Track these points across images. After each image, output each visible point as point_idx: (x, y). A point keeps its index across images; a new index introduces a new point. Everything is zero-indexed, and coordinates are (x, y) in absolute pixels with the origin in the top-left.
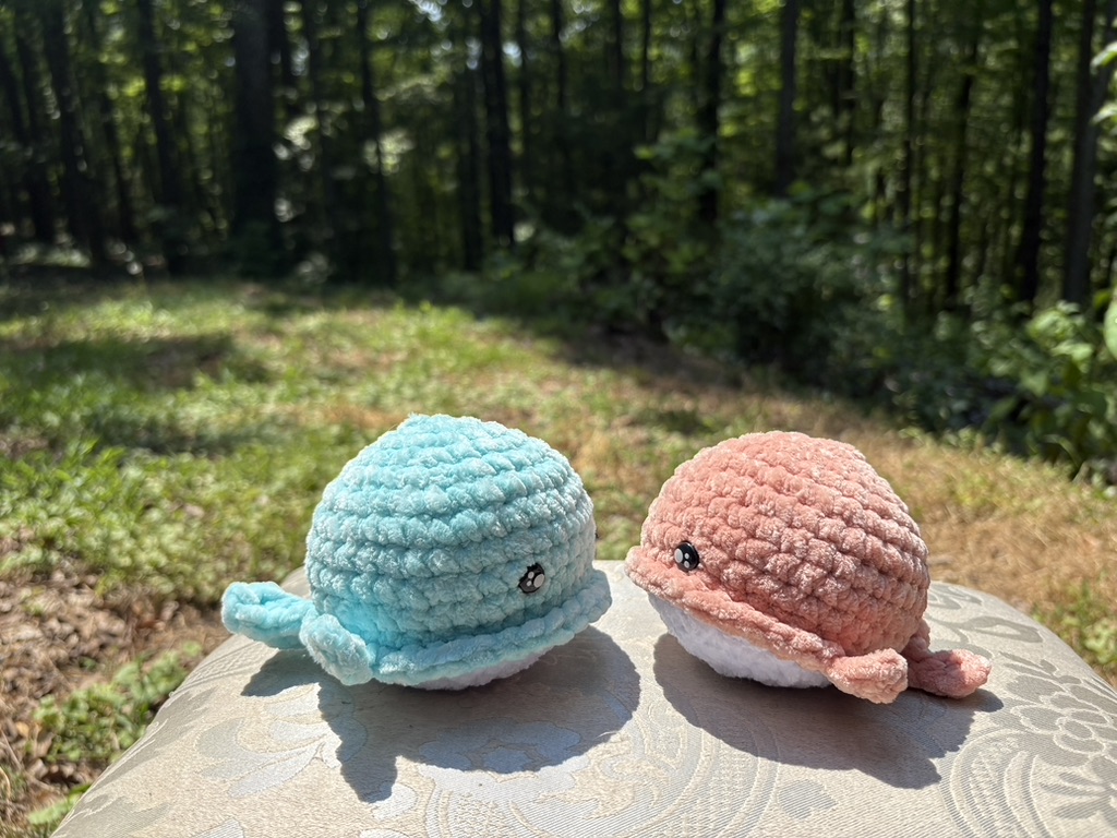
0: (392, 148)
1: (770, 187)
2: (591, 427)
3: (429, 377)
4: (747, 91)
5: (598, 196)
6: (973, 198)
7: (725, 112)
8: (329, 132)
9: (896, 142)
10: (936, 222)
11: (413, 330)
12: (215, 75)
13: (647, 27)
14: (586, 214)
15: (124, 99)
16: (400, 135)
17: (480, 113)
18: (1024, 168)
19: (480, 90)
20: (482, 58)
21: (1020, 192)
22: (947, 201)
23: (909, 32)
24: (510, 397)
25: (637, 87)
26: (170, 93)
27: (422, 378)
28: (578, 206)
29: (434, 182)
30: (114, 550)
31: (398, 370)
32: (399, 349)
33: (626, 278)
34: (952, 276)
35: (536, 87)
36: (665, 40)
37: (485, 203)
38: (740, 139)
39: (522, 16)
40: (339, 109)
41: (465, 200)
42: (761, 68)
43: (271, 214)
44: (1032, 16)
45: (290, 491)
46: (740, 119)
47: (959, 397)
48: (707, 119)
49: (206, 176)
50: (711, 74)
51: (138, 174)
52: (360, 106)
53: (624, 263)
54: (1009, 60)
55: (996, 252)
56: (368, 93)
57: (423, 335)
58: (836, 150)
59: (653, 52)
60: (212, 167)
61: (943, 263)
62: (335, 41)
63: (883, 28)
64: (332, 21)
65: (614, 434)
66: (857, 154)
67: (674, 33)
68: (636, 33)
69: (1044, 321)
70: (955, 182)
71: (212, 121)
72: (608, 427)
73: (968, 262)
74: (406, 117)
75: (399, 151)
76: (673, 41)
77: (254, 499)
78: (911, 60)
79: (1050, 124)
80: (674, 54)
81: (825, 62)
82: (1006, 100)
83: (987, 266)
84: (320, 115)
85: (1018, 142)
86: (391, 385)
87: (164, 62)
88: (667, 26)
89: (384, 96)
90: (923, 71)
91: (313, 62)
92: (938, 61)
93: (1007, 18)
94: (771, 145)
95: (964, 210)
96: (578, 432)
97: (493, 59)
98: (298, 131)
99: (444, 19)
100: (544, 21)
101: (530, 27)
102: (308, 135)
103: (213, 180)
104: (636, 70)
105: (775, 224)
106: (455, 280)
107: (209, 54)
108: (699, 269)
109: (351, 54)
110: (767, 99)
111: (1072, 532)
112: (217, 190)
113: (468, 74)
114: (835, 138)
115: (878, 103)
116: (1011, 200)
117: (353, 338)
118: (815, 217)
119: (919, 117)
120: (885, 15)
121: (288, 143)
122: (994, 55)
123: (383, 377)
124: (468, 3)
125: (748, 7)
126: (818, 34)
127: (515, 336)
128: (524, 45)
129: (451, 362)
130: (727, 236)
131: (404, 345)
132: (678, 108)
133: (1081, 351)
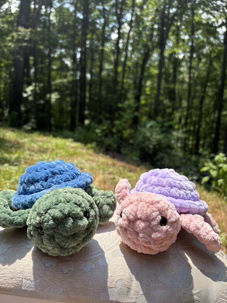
0: (54, 97)
1: (151, 117)
2: (99, 173)
3: (57, 156)
4: (148, 93)
5: (108, 115)
7: (142, 98)
8: (38, 91)
9: (185, 110)
10: (194, 131)
11: (54, 144)
12: (8, 72)
13: (124, 74)
14: (104, 119)
16: (56, 93)
17: (79, 91)
18: (216, 120)
19: (79, 85)
20: (81, 77)
21: (215, 125)
22: (197, 126)
23: (189, 84)
24: (78, 164)
25: (120, 88)
27: (55, 157)
28: (102, 117)
29: (65, 107)
31: (49, 153)
33: (112, 137)
34: (197, 146)
35: (94, 85)
36: (128, 78)
37: (77, 114)
38: (145, 105)
39: (92, 68)
40: (41, 85)
41: (72, 114)
42: (152, 88)
43: (19, 110)
44: (220, 83)
46: (146, 100)
47: (196, 175)
48: (137, 98)
49: (2, 98)
50: (139, 88)
53: (112, 133)
54: (214, 93)
55: (208, 140)
56: (49, 82)
57: (57, 146)
58: (169, 111)
59: (125, 81)
60: (4, 96)
61: (195, 142)
62: (42, 68)
63: (183, 82)
64: (42, 62)
65: (104, 176)
66: (175, 112)
67: (131, 76)
68: (121, 75)
69: (217, 158)
70: (199, 122)
71: (5, 84)
72: (103, 174)
73: (201, 142)
74: (59, 89)
75: (56, 98)
76: (130, 78)
78: (189, 91)
79: (223, 110)
80: (130, 81)
81: (168, 88)
82: (212, 103)
83: (206, 144)
84: (35, 86)
85: (215, 114)
86: (46, 158)
88: (129, 74)
89: (53, 83)
90: (192, 94)
91: (35, 73)
92: (196, 91)
93: (214, 83)
94: (153, 107)
95: (201, 129)
96: (95, 174)
97: (83, 77)
98: (29, 89)
99: (71, 66)
100: (98, 70)
101: (94, 71)
102: (32, 91)
103: (4, 100)
105: (151, 127)
106: (66, 132)
107: (7, 66)
108: (131, 136)
109: (46, 71)
110: (153, 96)
111: (218, 211)
112: (5, 102)
113: (76, 81)
114: (169, 107)
115: (181, 100)
116: (212, 128)
117: (37, 144)
118: (162, 126)
119: (190, 103)
120: (183, 79)
121: (26, 92)
122: (210, 92)
123: (44, 155)
124: (78, 63)
125: (150, 73)
126: (167, 80)
127: (81, 148)
128: (92, 74)
129: (63, 153)
130: (139, 128)
131: (51, 148)
132: (130, 95)
133: (225, 166)
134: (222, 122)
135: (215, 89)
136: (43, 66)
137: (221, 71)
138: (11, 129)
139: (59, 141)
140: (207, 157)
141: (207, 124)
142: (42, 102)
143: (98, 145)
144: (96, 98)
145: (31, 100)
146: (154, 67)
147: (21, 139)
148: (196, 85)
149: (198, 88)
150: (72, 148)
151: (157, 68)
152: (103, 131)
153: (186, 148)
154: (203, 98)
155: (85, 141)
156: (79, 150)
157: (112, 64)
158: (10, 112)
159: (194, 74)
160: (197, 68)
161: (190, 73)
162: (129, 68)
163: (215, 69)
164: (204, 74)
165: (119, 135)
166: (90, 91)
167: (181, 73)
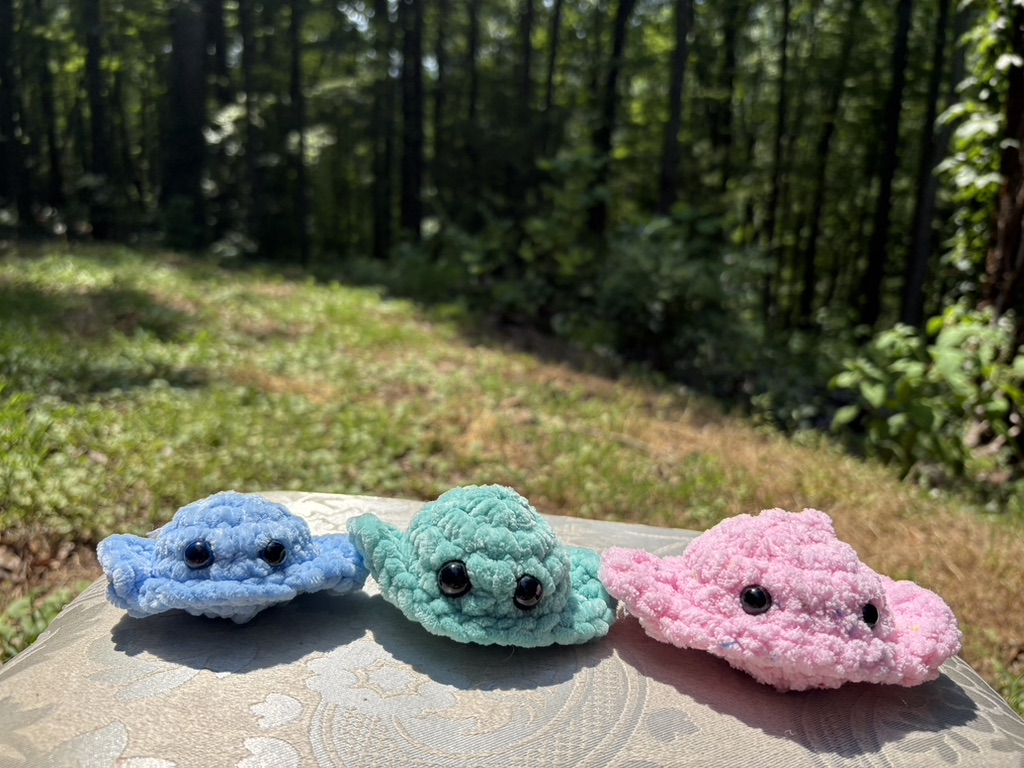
0: (315, 141)
1: (652, 205)
2: (481, 405)
3: (333, 349)
4: (638, 120)
5: (500, 201)
6: (828, 232)
7: (618, 137)
8: (257, 121)
9: (766, 177)
10: (796, 249)
11: (321, 306)
12: (152, 59)
13: (553, 56)
14: (488, 215)
15: (65, 74)
16: (321, 130)
17: (398, 119)
18: (872, 209)
19: (398, 97)
20: (404, 69)
21: (868, 228)
22: (805, 232)
23: (781, 82)
24: (408, 373)
25: (540, 107)
26: (107, 72)
27: (327, 350)
28: (481, 207)
29: (351, 176)
30: (16, 490)
31: (304, 341)
32: (307, 323)
33: (520, 276)
34: (806, 301)
35: (450, 98)
36: (566, 68)
37: (396, 199)
38: (630, 162)
39: (442, 36)
40: (270, 100)
41: (378, 196)
42: (650, 105)
43: (196, 191)
44: (886, 77)
45: (194, 445)
46: (630, 143)
47: (809, 402)
48: (601, 140)
49: (136, 151)
50: (608, 104)
51: (70, 144)
52: (287, 100)
53: (520, 263)
54: (866, 116)
55: (846, 279)
56: (295, 90)
57: (331, 311)
58: (712, 179)
59: (558, 78)
60: (142, 143)
61: (799, 287)
62: (268, 40)
63: (757, 77)
64: (268, 20)
65: (501, 413)
66: (731, 184)
67: (577, 62)
68: (543, 60)
69: (885, 340)
70: (813, 219)
71: (146, 100)
72: (497, 406)
73: (821, 287)
74: (329, 115)
75: (320, 145)
76: (576, 70)
77: (159, 450)
78: (782, 107)
79: (897, 172)
80: (575, 81)
81: (708, 100)
82: (860, 150)
83: (836, 292)
84: (248, 105)
85: (869, 185)
86: (297, 354)
87: (105, 43)
88: (571, 56)
89: (311, 93)
90: (791, 117)
91: (247, 57)
92: (804, 110)
93: (867, 78)
94: (656, 169)
95: (820, 242)
96: (469, 409)
97: (413, 70)
98: (228, 117)
99: (369, 31)
100: (461, 42)
101: (449, 47)
102: (237, 122)
103: (141, 156)
104: (541, 93)
105: (656, 238)
106: (363, 264)
107: (148, 38)
108: (588, 273)
109: (283, 52)
110: (655, 129)
111: (900, 526)
112: (145, 165)
113: (389, 81)
114: (712, 168)
115: (751, 142)
116: (859, 236)
117: (264, 309)
118: (693, 234)
119: (785, 157)
120: (760, 67)
121: (217, 128)
122: (851, 109)
123: (290, 347)
124: (393, 19)
125: (643, 47)
126: (703, 76)
127: (416, 319)
128: (442, 61)
129: (355, 338)
130: (613, 245)
131: (312, 319)
132: (577, 129)
133: (914, 369)
134: (893, 215)
135: (869, 101)
136: (271, 32)
137: (892, 34)
138: (171, 256)
139: (342, 297)
140: (844, 335)
141: (843, 224)
142: (274, 160)
143: (472, 308)
144: (460, 143)
145: (236, 156)
146: (658, 28)
147: (207, 291)
148: (806, 85)
149: (814, 97)
150: (386, 317)
151: (668, 29)
152: (489, 256)
154: (829, 131)
155: (425, 293)
156: (410, 326)
157: (510, 23)
158: (163, 200)
159: (797, 47)
160: (807, 28)
161: (783, 45)
162: (572, 34)
163: (872, 30)
164: (832, 48)
165: (543, 268)
166: (438, 116)
167: (752, 46)
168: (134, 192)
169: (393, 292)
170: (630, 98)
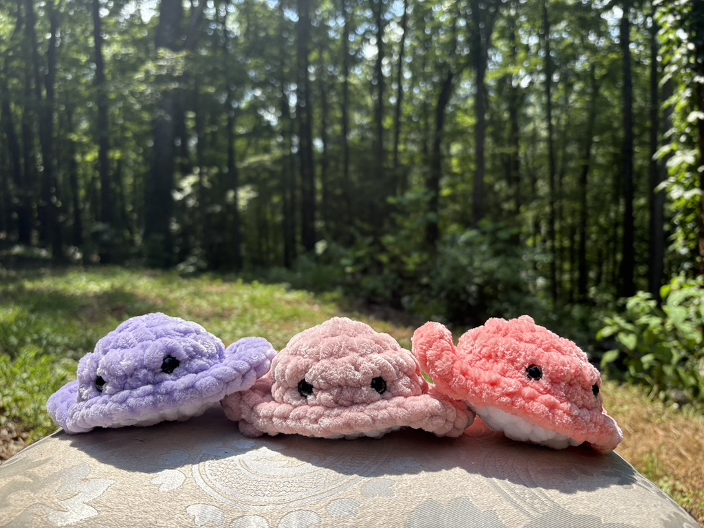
0: (244, 195)
1: (467, 224)
3: (253, 324)
4: (456, 170)
5: (366, 226)
6: (593, 237)
7: (444, 182)
8: (206, 183)
9: (546, 202)
10: (572, 249)
11: (246, 297)
12: (141, 150)
13: (397, 133)
14: (357, 234)
15: (86, 163)
16: (248, 188)
17: (299, 180)
18: (621, 219)
19: (298, 163)
20: (300, 146)
21: (620, 231)
22: (577, 238)
23: (550, 140)
25: (391, 165)
26: (113, 159)
27: (249, 325)
28: (352, 230)
29: (269, 216)
31: (234, 319)
32: (236, 309)
33: (380, 272)
34: (582, 282)
35: (332, 164)
36: (406, 141)
37: (298, 229)
38: (453, 198)
39: (325, 125)
40: (214, 171)
41: (286, 229)
42: (464, 159)
43: (167, 231)
44: (621, 134)
46: (452, 186)
48: (433, 183)
49: (129, 208)
50: (435, 163)
51: (88, 206)
52: (226, 170)
53: (380, 265)
54: (609, 158)
55: (609, 268)
56: (231, 164)
57: (253, 300)
58: (508, 206)
59: (401, 147)
60: (133, 204)
61: (577, 275)
62: (213, 134)
63: (534, 138)
64: (213, 122)
66: (522, 208)
67: (413, 136)
68: (391, 136)
69: (632, 302)
70: (582, 228)
71: (136, 177)
73: (592, 274)
74: (255, 177)
75: (248, 198)
76: (413, 141)
78: (552, 157)
79: (636, 194)
80: (414, 148)
81: (502, 154)
82: (609, 181)
83: (603, 277)
84: (201, 174)
85: (617, 203)
86: (229, 328)
87: (111, 141)
88: (409, 132)
89: (241, 165)
90: (559, 164)
91: (199, 146)
92: (568, 158)
93: (607, 135)
94: (470, 201)
95: (588, 243)
97: (307, 147)
98: (188, 183)
99: (278, 124)
100: (338, 128)
101: (329, 131)
102: (193, 186)
103: (133, 211)
104: (390, 157)
105: (469, 243)
106: (277, 271)
107: (139, 138)
108: (424, 268)
109: (223, 141)
110: (468, 176)
111: (648, 427)
112: (135, 216)
113: (291, 155)
114: (508, 199)
115: (534, 180)
116: (614, 238)
117: (208, 301)
118: (494, 241)
119: (557, 188)
120: (535, 132)
121: (180, 190)
122: (600, 155)
123: (224, 323)
124: (294, 116)
125: (457, 124)
126: (498, 140)
127: (308, 303)
128: (325, 140)
129: (268, 316)
130: (440, 248)
131: (240, 306)
132: (416, 178)
133: (655, 322)
134: (636, 223)
135: (611, 149)
136: (215, 129)
137: (622, 106)
138: (149, 271)
139: (260, 291)
140: (611, 305)
141: (603, 230)
142: (218, 209)
143: (346, 294)
144: (338, 192)
145: (193, 207)
146: (465, 111)
147: (171, 291)
148: (566, 143)
149: (572, 149)
150: (289, 302)
151: (472, 112)
152: (357, 261)
153: (558, 290)
154: (586, 170)
155: (316, 286)
156: (305, 307)
157: (368, 114)
158: (145, 237)
159: (558, 119)
160: (565, 107)
161: (549, 118)
162: (409, 118)
163: (608, 105)
164: (584, 116)
165: (394, 266)
166: (323, 178)
167: (529, 119)
168: (127, 234)
169: (295, 286)
170: (450, 156)
